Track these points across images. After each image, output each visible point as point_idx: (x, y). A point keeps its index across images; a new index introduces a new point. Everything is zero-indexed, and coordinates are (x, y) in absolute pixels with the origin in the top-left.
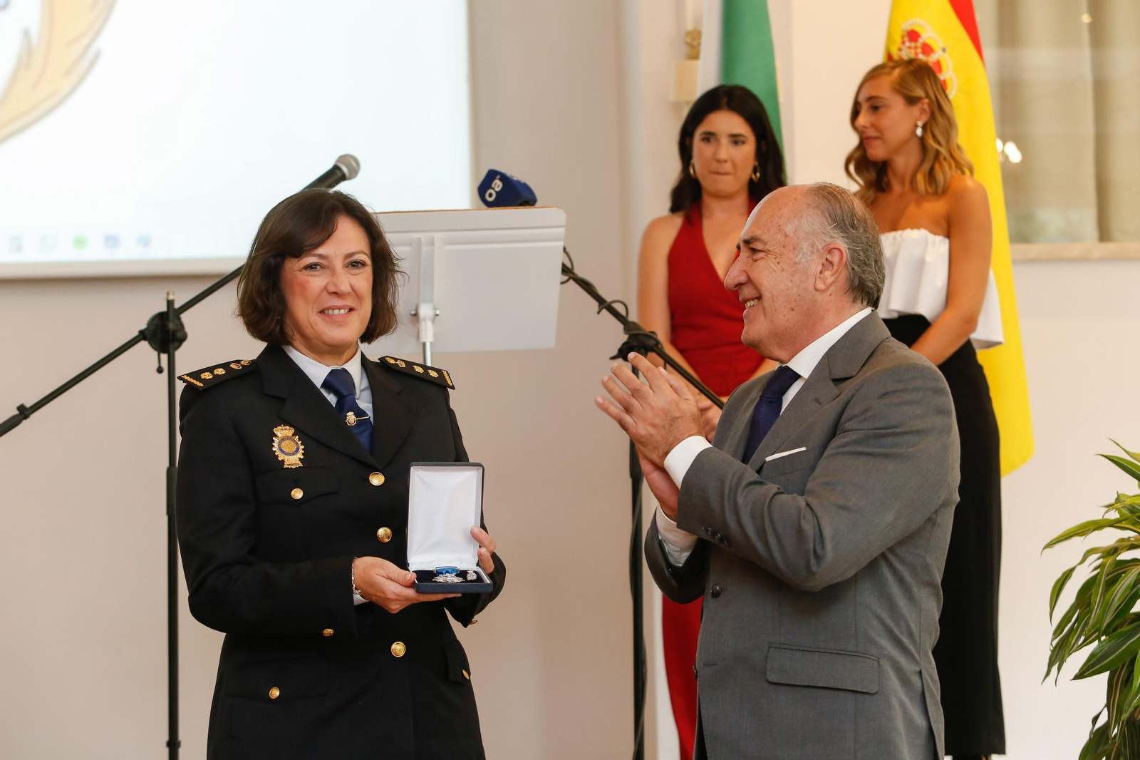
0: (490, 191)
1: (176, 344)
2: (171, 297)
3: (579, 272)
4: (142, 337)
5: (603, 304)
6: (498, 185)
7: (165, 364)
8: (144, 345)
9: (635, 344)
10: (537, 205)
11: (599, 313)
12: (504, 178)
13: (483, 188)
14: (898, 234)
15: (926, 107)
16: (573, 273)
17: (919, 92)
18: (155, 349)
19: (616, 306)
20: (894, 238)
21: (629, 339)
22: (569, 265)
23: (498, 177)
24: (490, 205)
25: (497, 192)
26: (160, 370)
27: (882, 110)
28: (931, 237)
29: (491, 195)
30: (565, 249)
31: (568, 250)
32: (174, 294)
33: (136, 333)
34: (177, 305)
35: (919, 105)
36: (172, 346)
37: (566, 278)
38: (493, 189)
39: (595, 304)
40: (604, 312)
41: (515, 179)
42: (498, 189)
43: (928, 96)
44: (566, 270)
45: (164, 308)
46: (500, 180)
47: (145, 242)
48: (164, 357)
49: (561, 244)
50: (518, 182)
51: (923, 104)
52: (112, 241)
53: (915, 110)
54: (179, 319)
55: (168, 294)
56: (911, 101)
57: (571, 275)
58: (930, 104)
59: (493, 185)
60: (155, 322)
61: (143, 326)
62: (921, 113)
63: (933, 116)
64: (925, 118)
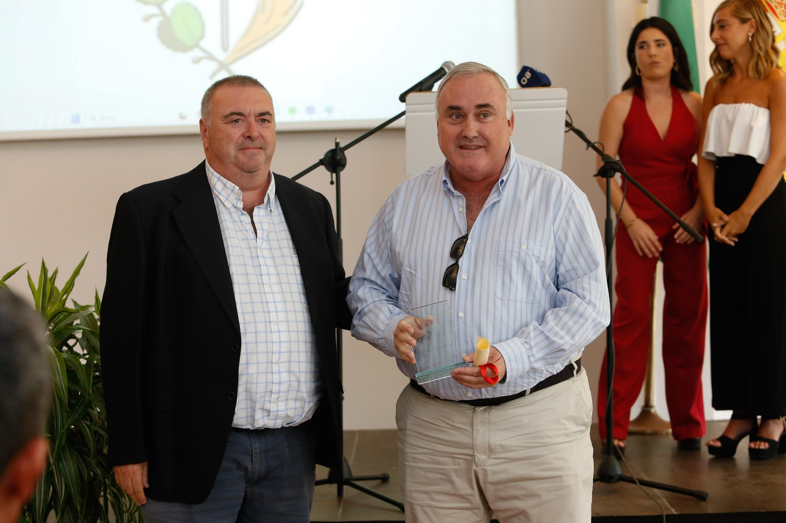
0: (524, 78)
1: (341, 168)
2: (338, 140)
3: (576, 125)
4: (321, 163)
5: (589, 144)
6: (528, 75)
7: (334, 179)
8: (322, 168)
9: (608, 167)
10: (552, 86)
11: (587, 149)
12: (532, 71)
13: (520, 77)
14: (738, 105)
15: (754, 24)
16: (572, 126)
17: (749, 16)
18: (329, 170)
19: (596, 145)
20: (735, 108)
21: (605, 164)
22: (569, 121)
23: (529, 70)
24: (523, 86)
25: (528, 79)
26: (332, 183)
27: (726, 27)
28: (756, 108)
29: (524, 81)
30: (567, 112)
31: (569, 112)
32: (339, 139)
33: (317, 161)
34: (342, 145)
35: (749, 23)
36: (339, 169)
37: (568, 129)
38: (526, 77)
39: (585, 144)
40: (590, 149)
41: (538, 71)
42: (528, 77)
43: (754, 17)
44: (568, 124)
45: (333, 147)
46: (530, 72)
47: (329, 110)
48: (334, 175)
49: (565, 109)
50: (540, 73)
51: (751, 22)
52: (311, 110)
53: (747, 26)
54: (343, 153)
55: (336, 139)
56: (744, 21)
57: (571, 127)
58: (756, 22)
59: (526, 75)
60: (329, 155)
61: (322, 157)
62: (751, 28)
63: (757, 29)
64: (753, 31)
